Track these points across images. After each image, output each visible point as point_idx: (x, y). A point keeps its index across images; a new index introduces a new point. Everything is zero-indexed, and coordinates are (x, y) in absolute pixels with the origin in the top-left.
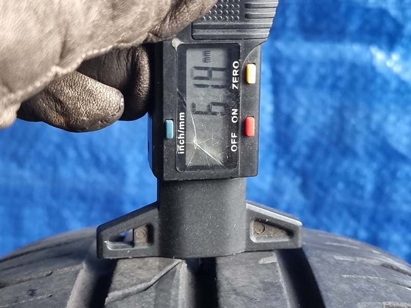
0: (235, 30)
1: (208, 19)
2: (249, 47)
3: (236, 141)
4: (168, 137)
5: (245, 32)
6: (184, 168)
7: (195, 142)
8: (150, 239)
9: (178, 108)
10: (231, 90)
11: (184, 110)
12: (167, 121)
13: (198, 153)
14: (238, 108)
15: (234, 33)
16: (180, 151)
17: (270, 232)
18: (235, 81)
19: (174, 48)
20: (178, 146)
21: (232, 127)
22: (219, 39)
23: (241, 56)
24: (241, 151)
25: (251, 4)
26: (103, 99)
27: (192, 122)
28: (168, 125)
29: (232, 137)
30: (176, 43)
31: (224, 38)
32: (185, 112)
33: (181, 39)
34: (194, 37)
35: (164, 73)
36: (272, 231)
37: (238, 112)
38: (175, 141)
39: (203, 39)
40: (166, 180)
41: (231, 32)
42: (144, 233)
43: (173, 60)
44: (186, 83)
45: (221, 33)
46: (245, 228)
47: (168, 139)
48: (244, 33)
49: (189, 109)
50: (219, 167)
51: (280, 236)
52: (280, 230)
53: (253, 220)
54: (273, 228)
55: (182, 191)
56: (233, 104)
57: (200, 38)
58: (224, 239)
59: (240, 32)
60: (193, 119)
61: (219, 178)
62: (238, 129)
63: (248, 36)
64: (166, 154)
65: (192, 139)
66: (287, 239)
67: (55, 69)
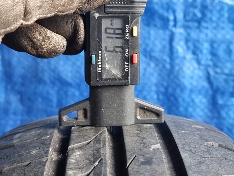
0: (126, 9)
1: (112, 3)
2: (134, 18)
3: (128, 66)
4: (93, 63)
6: (101, 79)
7: (107, 66)
8: (85, 116)
9: (98, 48)
10: (125, 40)
11: (101, 50)
12: (92, 55)
13: (109, 71)
14: (128, 49)
15: (126, 11)
16: (99, 71)
17: (147, 114)
18: (127, 35)
19: (95, 18)
20: (98, 68)
21: (125, 59)
22: (118, 14)
23: (130, 22)
24: (130, 71)
26: (55, 42)
27: (105, 56)
28: (92, 57)
29: (126, 64)
30: (97, 15)
31: (121, 13)
32: (101, 51)
33: (99, 13)
34: (106, 12)
35: (91, 30)
36: (149, 114)
37: (128, 51)
38: (97, 66)
39: (110, 14)
40: (92, 85)
41: (124, 10)
42: (82, 114)
43: (95, 24)
44: (102, 36)
45: (119, 11)
46: (134, 112)
47: (93, 64)
48: (131, 11)
49: (104, 49)
50: (119, 79)
51: (153, 116)
52: (153, 114)
53: (138, 107)
54: (149, 113)
55: (101, 92)
56: (126, 47)
57: (109, 13)
58: (123, 117)
59: (129, 10)
60: (106, 54)
61: (120, 85)
62: (129, 60)
63: (133, 12)
64: (92, 72)
65: (105, 65)
66: (156, 118)
67: (21, 21)
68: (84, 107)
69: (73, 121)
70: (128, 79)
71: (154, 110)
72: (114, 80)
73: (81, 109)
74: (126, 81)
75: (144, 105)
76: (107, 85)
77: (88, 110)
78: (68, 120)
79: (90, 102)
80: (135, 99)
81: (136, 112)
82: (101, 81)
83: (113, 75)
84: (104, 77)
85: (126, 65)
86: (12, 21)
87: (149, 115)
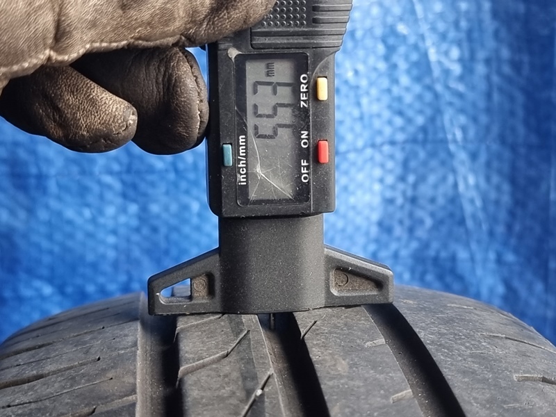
0: (301, 37)
1: (269, 24)
2: (319, 57)
3: (307, 170)
4: (226, 164)
5: (313, 39)
6: (246, 201)
7: (258, 170)
8: (211, 292)
9: (237, 129)
10: (299, 108)
11: (245, 133)
12: (225, 146)
13: (263, 183)
14: (308, 129)
15: (300, 41)
16: (241, 182)
17: (355, 284)
18: (303, 97)
19: (230, 59)
20: (238, 175)
21: (302, 154)
22: (283, 48)
23: (310, 68)
24: (313, 181)
25: (319, 7)
27: (254, 148)
28: (225, 150)
29: (303, 164)
30: (233, 53)
31: (289, 46)
32: (246, 135)
33: (238, 48)
34: (254, 46)
35: (220, 88)
37: (308, 135)
38: (235, 169)
39: (264, 49)
40: (226, 216)
41: (297, 39)
42: (203, 285)
43: (230, 73)
44: (246, 100)
45: (286, 41)
46: (323, 278)
47: (227, 167)
48: (312, 41)
49: (250, 131)
50: (288, 201)
51: (367, 289)
52: (367, 282)
53: (333, 268)
54: (358, 280)
55: (247, 231)
56: (302, 125)
57: (261, 47)
58: (298, 290)
59: (308, 39)
60: (255, 143)
61: (289, 213)
62: (309, 155)
63: (317, 43)
64: (224, 184)
65: (255, 167)
66: (375, 293)
67: (48, 52)
68: (208, 270)
69: (181, 303)
70: (308, 199)
71: (369, 274)
72: (276, 203)
73: (200, 275)
74: (304, 205)
75: (346, 263)
76: (259, 214)
77: (217, 275)
78: (170, 302)
79: (220, 256)
80: (325, 249)
81: (327, 279)
82: (247, 205)
83: (275, 192)
84: (253, 195)
85: (304, 167)
87: (359, 287)
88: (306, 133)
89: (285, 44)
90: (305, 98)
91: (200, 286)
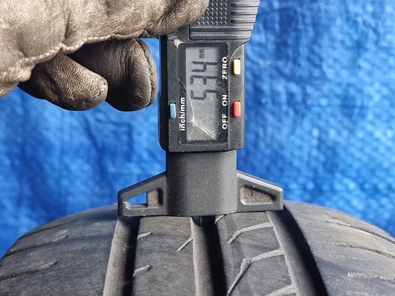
0: (223, 32)
1: (202, 24)
2: (235, 46)
3: (226, 121)
4: (172, 117)
5: (231, 34)
6: (185, 141)
7: (194, 121)
8: (160, 201)
9: (180, 93)
10: (221, 80)
11: (185, 96)
12: (171, 104)
13: (196, 130)
14: (227, 94)
15: (223, 35)
16: (181, 128)
19: (176, 46)
20: (180, 124)
21: (222, 110)
22: (211, 40)
23: (229, 53)
24: (230, 129)
25: (236, 12)
27: (190, 106)
28: (171, 107)
29: (223, 117)
30: (177, 43)
31: (215, 38)
33: (181, 40)
34: (191, 38)
35: (168, 66)
36: (259, 196)
38: (178, 120)
39: (198, 40)
40: (171, 151)
41: (220, 34)
42: (155, 197)
43: (175, 56)
44: (185, 74)
45: (213, 35)
46: (236, 193)
49: (188, 94)
50: (213, 141)
51: (265, 200)
52: (265, 196)
53: (242, 186)
54: (260, 194)
55: (185, 161)
56: (223, 91)
57: (196, 39)
58: (219, 201)
59: (228, 33)
60: (192, 103)
61: (213, 150)
62: (227, 111)
63: (234, 37)
64: (170, 130)
65: (191, 118)
66: (271, 203)
67: (61, 45)
68: (159, 187)
69: (140, 209)
70: (226, 140)
71: (267, 191)
72: (205, 143)
73: (153, 190)
74: (224, 144)
75: (252, 183)
76: (193, 150)
77: (165, 190)
78: (133, 208)
79: (167, 178)
80: (238, 174)
81: (239, 193)
82: (185, 144)
83: (204, 135)
84: (190, 138)
85: (224, 119)
86: (48, 44)
87: (260, 199)
88: (226, 96)
89: (212, 37)
90: (225, 73)
91: (153, 197)
